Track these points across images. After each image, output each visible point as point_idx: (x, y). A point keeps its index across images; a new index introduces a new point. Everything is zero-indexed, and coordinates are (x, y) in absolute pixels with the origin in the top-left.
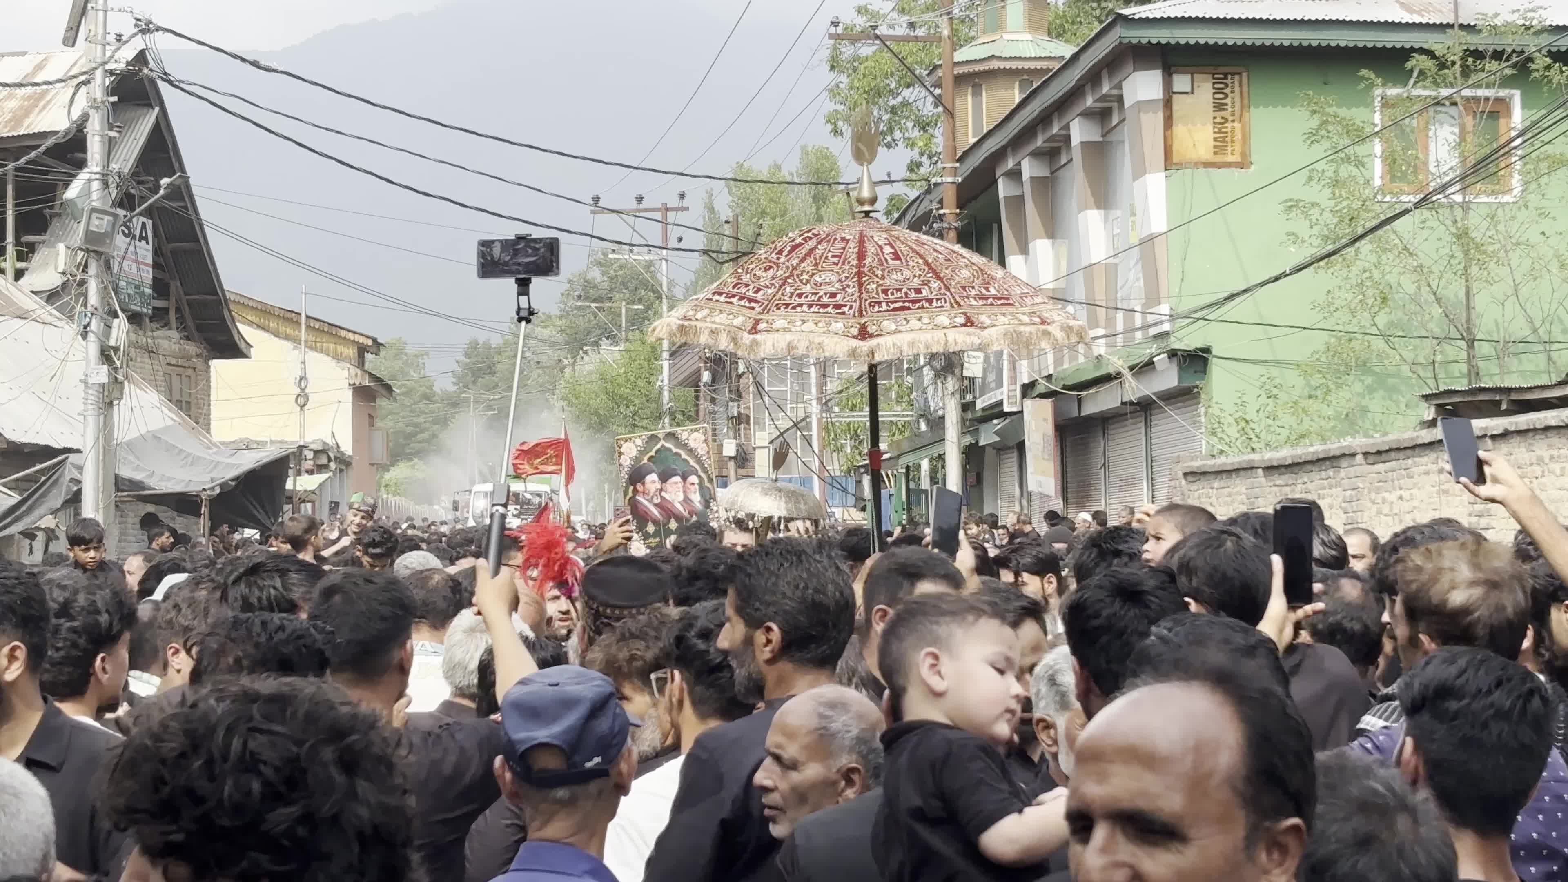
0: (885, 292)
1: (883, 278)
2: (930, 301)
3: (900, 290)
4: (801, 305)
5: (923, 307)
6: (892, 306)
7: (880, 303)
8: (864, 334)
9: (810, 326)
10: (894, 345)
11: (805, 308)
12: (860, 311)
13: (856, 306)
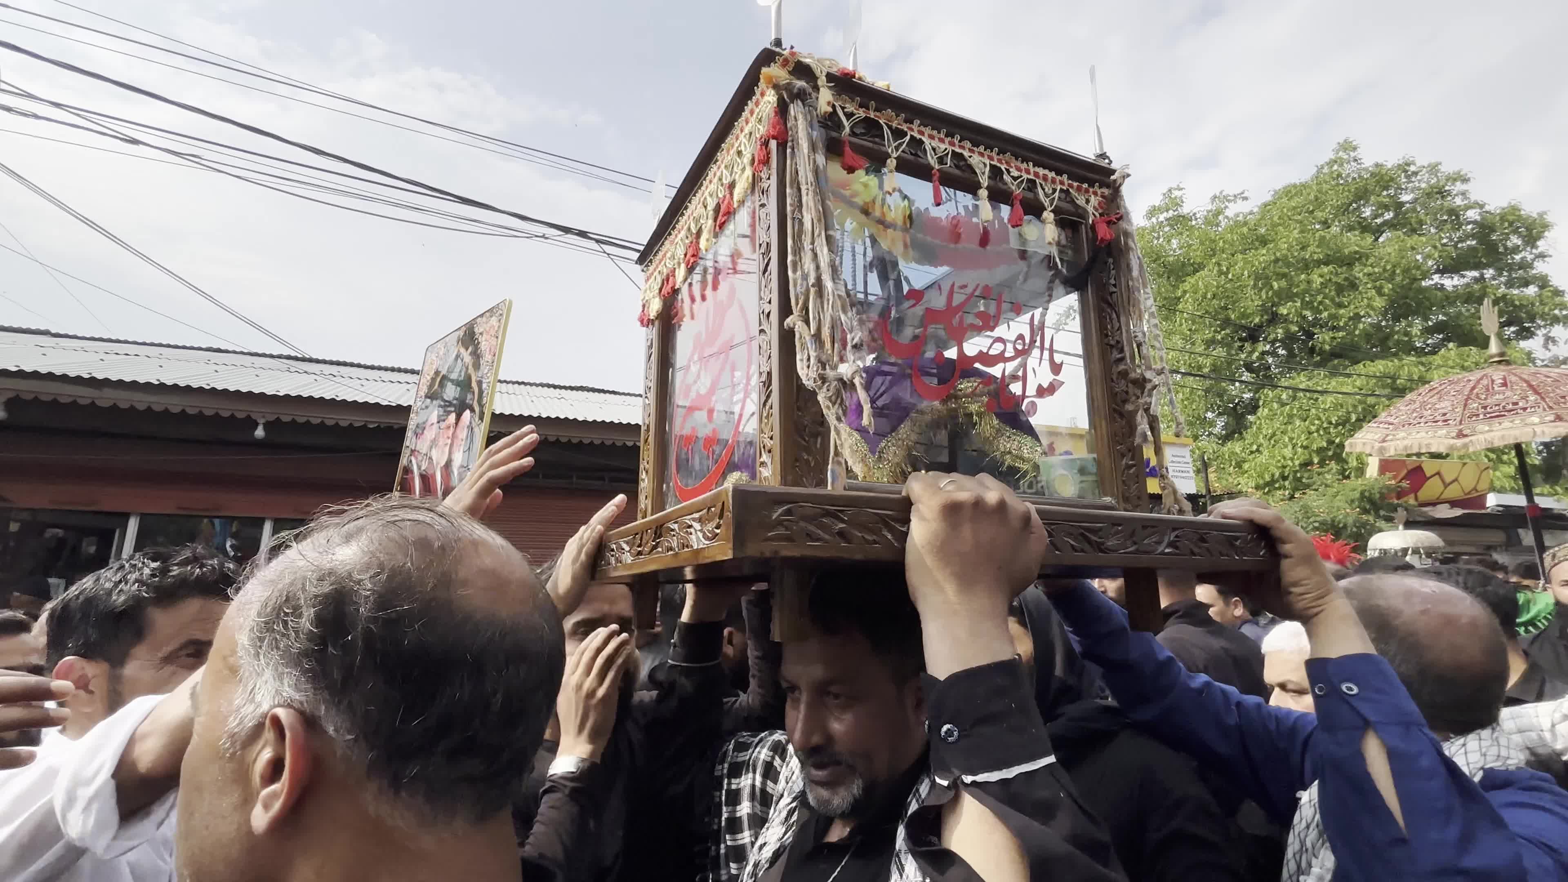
0: (1485, 408)
1: (1486, 399)
2: (1525, 409)
3: (1499, 405)
4: (1419, 423)
5: (1517, 413)
6: (1488, 416)
7: (1478, 415)
8: (1461, 435)
9: (1423, 434)
10: (1485, 440)
11: (1422, 424)
12: (1461, 421)
13: (1458, 419)
